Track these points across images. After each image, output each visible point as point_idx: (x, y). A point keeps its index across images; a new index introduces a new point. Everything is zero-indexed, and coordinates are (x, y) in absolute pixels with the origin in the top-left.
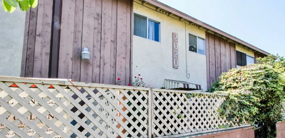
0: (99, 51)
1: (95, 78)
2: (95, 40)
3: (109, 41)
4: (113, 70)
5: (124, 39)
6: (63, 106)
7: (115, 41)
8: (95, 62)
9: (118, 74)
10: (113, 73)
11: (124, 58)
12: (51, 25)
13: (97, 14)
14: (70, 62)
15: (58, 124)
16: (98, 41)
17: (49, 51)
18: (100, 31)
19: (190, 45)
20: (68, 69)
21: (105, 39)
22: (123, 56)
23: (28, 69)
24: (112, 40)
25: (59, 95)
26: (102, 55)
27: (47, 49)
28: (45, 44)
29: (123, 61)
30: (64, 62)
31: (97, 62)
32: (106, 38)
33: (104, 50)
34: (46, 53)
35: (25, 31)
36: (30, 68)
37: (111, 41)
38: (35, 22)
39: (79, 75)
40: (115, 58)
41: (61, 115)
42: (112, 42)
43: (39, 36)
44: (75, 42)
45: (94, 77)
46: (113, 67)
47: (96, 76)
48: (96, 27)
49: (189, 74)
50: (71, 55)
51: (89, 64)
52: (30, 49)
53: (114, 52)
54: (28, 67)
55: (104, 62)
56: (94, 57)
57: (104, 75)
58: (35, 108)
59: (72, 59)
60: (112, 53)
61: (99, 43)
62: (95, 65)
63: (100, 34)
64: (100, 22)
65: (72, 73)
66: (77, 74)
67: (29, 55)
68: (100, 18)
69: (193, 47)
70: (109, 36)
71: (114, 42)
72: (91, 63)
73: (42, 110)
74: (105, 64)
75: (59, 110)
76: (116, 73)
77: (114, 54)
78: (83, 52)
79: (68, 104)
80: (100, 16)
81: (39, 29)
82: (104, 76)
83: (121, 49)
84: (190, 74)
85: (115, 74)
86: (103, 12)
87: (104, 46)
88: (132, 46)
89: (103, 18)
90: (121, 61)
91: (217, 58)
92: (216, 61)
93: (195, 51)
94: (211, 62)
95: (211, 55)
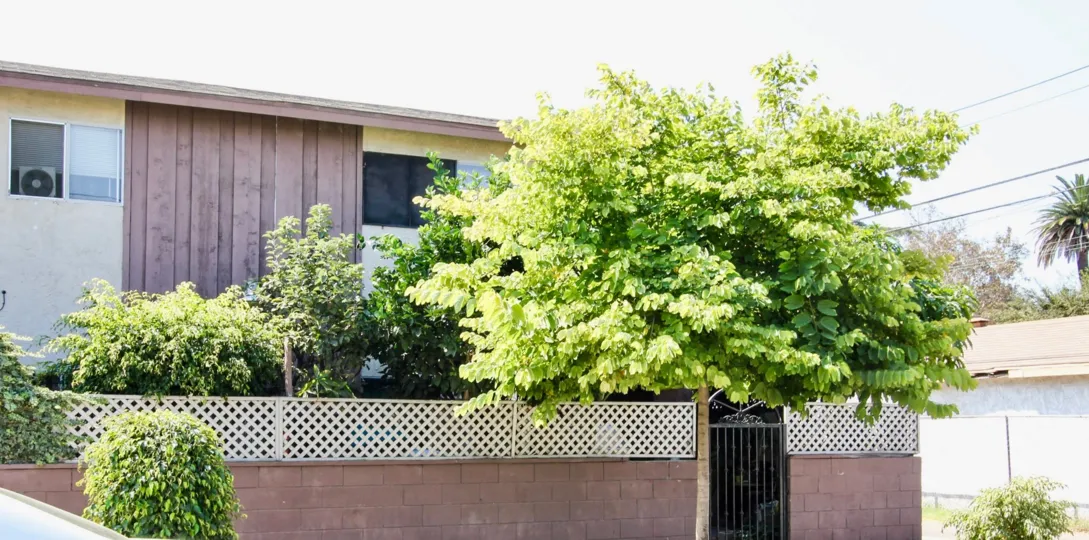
49: (4, 292)
69: (44, 177)
84: (8, 293)
91: (202, 205)
92: (195, 221)
93: (54, 192)
94: (157, 228)
95: (160, 196)
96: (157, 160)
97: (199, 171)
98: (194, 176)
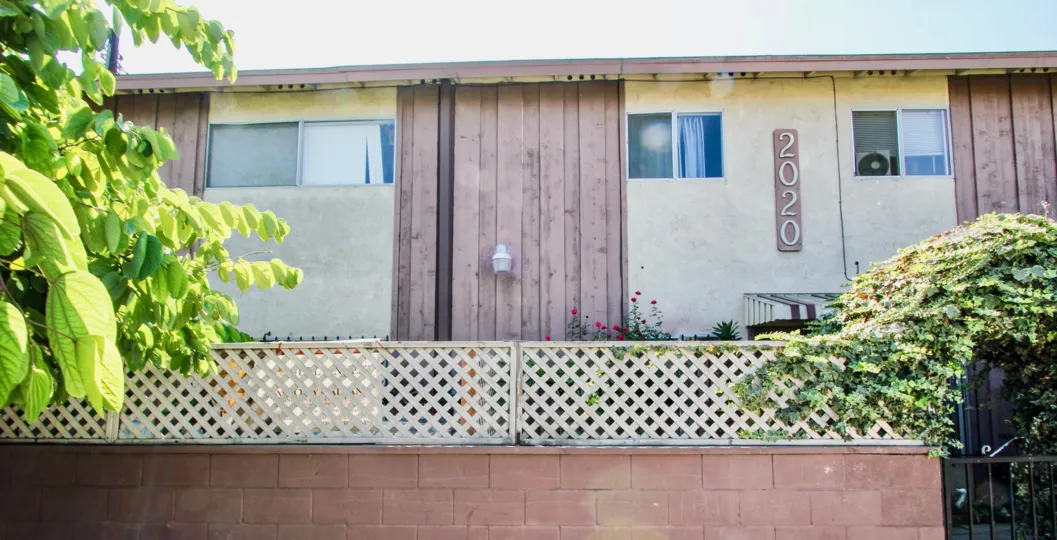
0: (535, 243)
1: (530, 314)
2: (527, 220)
3: (559, 215)
4: (572, 286)
5: (600, 198)
6: (371, 378)
7: (577, 210)
8: (527, 273)
9: (586, 297)
10: (572, 293)
11: (602, 250)
12: (435, 209)
13: (529, 153)
14: (474, 281)
15: (366, 402)
16: (532, 220)
17: (434, 267)
18: (537, 194)
19: (863, 155)
20: (470, 299)
21: (548, 209)
22: (600, 243)
23: (402, 309)
24: (568, 207)
25: (367, 363)
26: (543, 253)
27: (431, 264)
28: (426, 253)
29: (601, 258)
30: (463, 285)
31: (531, 273)
32: (551, 207)
33: (547, 238)
34: (430, 272)
35: (395, 233)
36: (406, 307)
37: (565, 212)
38: (409, 211)
39: (493, 309)
40: (578, 254)
41: (369, 390)
42: (568, 215)
43: (417, 238)
44: (484, 234)
45: (526, 312)
46: (572, 280)
47: (531, 309)
48: (528, 185)
49: (857, 263)
50: (475, 268)
51: (514, 279)
52: (403, 267)
53: (575, 239)
54: (403, 303)
55: (549, 268)
56: (525, 261)
57: (549, 302)
58: (340, 380)
59: (477, 275)
60: (570, 243)
61: (536, 224)
62: (528, 282)
63: (536, 201)
64: (536, 171)
65: (479, 306)
66: (490, 308)
67: (403, 280)
68: (535, 159)
69: (880, 158)
70: (558, 201)
71: (574, 212)
72: (519, 277)
73: (347, 383)
74: (551, 275)
75: (366, 383)
76: (583, 295)
77: (575, 245)
78: (495, 257)
79: (379, 373)
80: (536, 154)
81: (416, 225)
82: (551, 305)
83: (593, 228)
84: (860, 265)
85: (577, 295)
86: (544, 141)
87: (549, 229)
88: (626, 211)
89: (542, 160)
90: (594, 261)
91: (1027, 170)
92: (1022, 187)
93: (889, 171)
94: (988, 196)
95: (987, 165)
96: (982, 133)
97: (1021, 140)
98: (1017, 144)
